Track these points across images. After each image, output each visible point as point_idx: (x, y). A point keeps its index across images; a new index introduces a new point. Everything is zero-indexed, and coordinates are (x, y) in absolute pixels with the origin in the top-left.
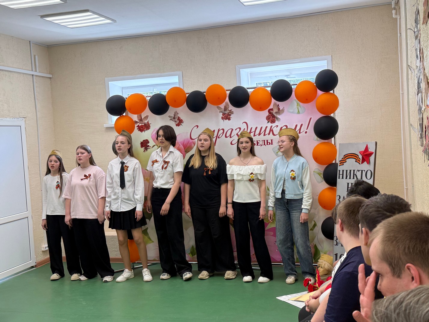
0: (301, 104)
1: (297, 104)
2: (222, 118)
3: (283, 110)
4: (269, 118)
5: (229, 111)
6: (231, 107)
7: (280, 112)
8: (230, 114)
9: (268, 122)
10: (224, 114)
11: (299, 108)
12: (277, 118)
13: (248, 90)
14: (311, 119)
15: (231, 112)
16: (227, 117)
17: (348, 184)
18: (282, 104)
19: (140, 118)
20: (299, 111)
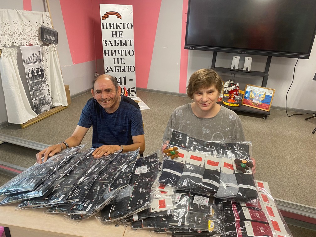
17: (113, 32)
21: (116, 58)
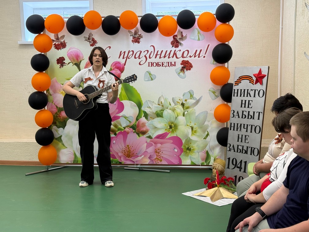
0: (201, 32)
1: (198, 32)
2: (133, 41)
3: (186, 37)
4: (174, 43)
5: (138, 36)
6: (141, 32)
7: (183, 38)
8: (139, 38)
9: (173, 47)
10: (134, 38)
11: (200, 35)
12: (180, 44)
13: (157, 17)
14: (209, 45)
15: (140, 36)
16: (137, 40)
17: (242, 101)
18: (185, 32)
19: (57, 37)
20: (199, 39)
21: (241, 133)
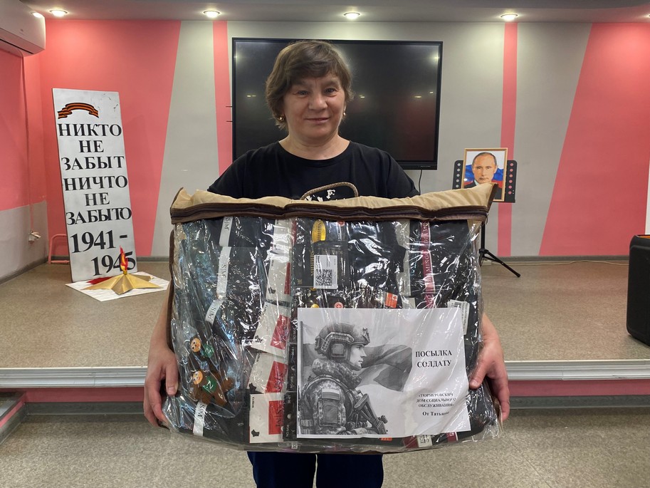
17: (81, 142)
21: (90, 192)
